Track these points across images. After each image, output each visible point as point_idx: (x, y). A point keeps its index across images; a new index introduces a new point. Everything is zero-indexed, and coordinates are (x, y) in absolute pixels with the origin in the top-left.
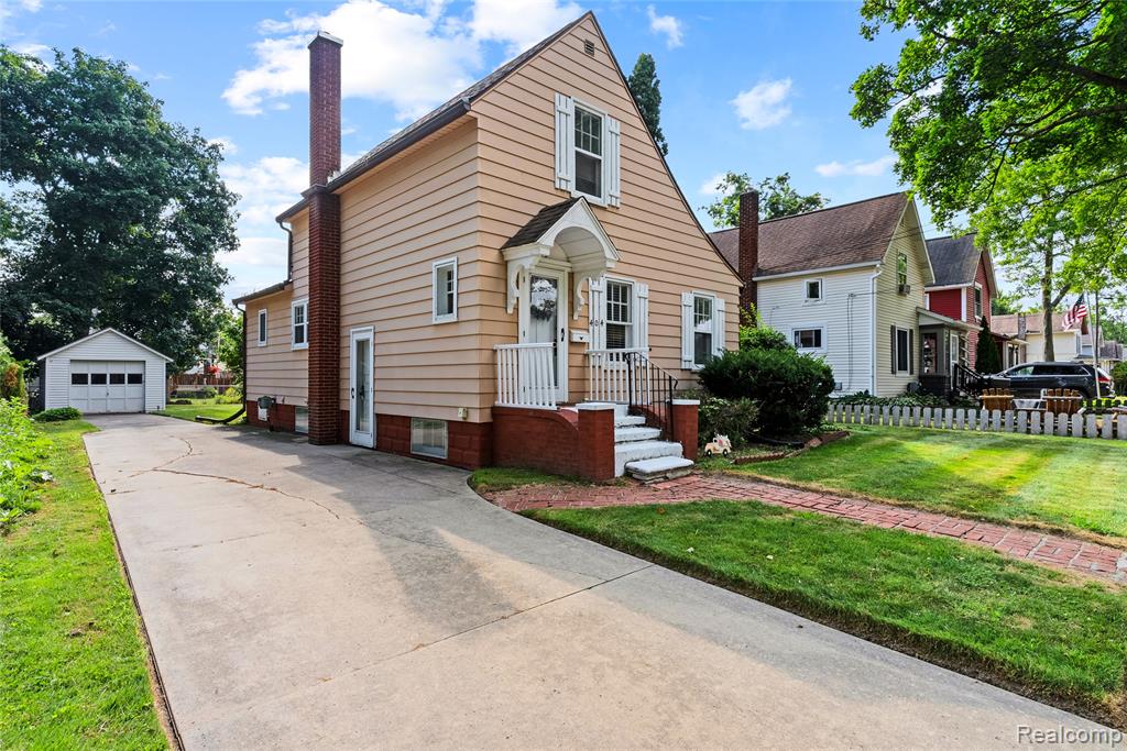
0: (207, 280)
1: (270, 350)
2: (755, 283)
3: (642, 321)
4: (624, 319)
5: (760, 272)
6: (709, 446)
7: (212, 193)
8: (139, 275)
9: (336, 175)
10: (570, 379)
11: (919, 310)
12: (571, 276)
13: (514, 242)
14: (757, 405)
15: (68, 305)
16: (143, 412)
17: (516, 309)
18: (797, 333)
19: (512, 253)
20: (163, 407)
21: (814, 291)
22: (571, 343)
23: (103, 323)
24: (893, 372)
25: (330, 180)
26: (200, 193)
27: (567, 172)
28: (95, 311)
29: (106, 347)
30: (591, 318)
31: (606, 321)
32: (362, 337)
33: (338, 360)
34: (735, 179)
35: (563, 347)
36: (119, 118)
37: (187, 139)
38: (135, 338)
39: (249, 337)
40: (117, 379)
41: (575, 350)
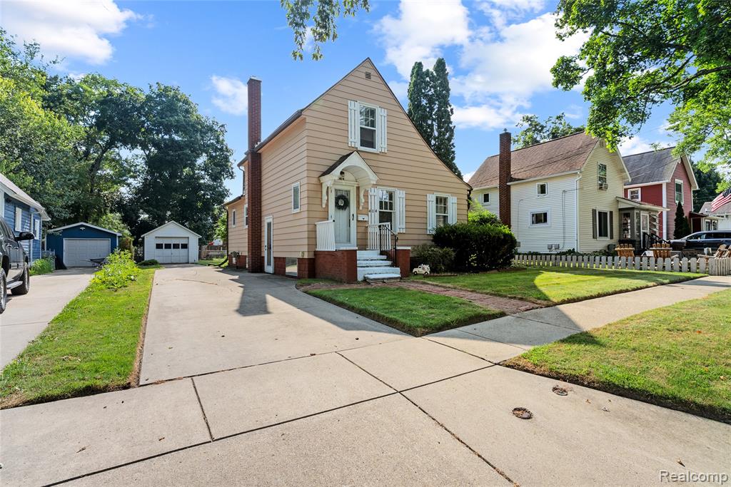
0: (219, 195)
1: (237, 229)
2: (509, 186)
3: (401, 210)
4: (391, 209)
5: (512, 180)
6: (415, 270)
7: (221, 150)
8: (188, 194)
9: (259, 143)
10: (357, 239)
11: (618, 199)
12: (358, 188)
13: (325, 174)
14: (454, 251)
15: (155, 210)
16: (188, 263)
17: (327, 205)
18: (533, 215)
19: (324, 179)
20: (197, 261)
21: (543, 190)
22: (358, 221)
23: (172, 218)
24: (594, 237)
25: (256, 146)
26: (216, 150)
27: (355, 139)
28: (169, 213)
29: (172, 230)
30: (370, 209)
31: (378, 210)
32: (269, 221)
33: (261, 232)
34: (528, 119)
35: (354, 223)
36: (177, 115)
37: (209, 123)
38: (185, 226)
39: (229, 223)
40: (176, 246)
41: (360, 224)
